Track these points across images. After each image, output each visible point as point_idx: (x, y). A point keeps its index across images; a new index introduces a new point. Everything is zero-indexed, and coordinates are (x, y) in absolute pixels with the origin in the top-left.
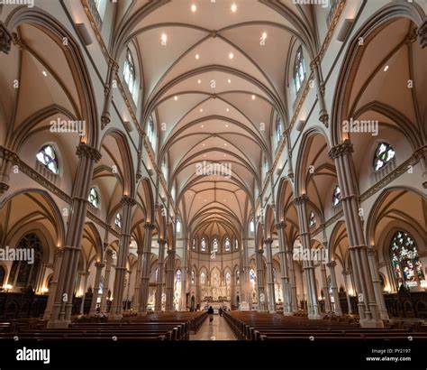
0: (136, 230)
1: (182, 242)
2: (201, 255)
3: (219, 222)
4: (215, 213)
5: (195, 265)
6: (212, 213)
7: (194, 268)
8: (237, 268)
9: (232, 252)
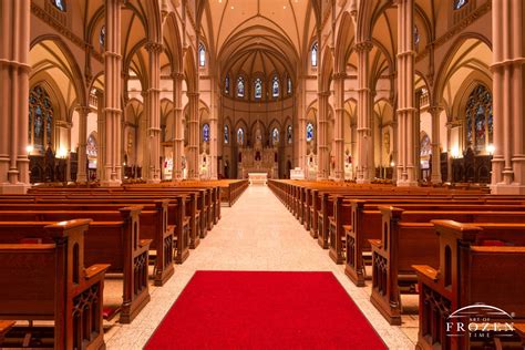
0: (135, 58)
1: (208, 81)
2: (237, 103)
3: (264, 51)
4: (258, 36)
5: (228, 118)
6: (254, 37)
7: (227, 122)
8: (289, 122)
9: (282, 98)
